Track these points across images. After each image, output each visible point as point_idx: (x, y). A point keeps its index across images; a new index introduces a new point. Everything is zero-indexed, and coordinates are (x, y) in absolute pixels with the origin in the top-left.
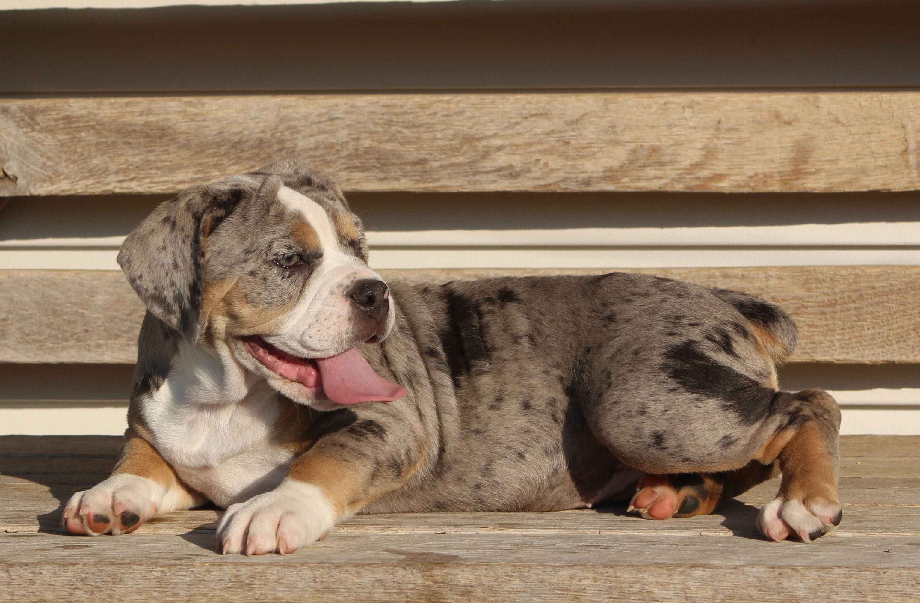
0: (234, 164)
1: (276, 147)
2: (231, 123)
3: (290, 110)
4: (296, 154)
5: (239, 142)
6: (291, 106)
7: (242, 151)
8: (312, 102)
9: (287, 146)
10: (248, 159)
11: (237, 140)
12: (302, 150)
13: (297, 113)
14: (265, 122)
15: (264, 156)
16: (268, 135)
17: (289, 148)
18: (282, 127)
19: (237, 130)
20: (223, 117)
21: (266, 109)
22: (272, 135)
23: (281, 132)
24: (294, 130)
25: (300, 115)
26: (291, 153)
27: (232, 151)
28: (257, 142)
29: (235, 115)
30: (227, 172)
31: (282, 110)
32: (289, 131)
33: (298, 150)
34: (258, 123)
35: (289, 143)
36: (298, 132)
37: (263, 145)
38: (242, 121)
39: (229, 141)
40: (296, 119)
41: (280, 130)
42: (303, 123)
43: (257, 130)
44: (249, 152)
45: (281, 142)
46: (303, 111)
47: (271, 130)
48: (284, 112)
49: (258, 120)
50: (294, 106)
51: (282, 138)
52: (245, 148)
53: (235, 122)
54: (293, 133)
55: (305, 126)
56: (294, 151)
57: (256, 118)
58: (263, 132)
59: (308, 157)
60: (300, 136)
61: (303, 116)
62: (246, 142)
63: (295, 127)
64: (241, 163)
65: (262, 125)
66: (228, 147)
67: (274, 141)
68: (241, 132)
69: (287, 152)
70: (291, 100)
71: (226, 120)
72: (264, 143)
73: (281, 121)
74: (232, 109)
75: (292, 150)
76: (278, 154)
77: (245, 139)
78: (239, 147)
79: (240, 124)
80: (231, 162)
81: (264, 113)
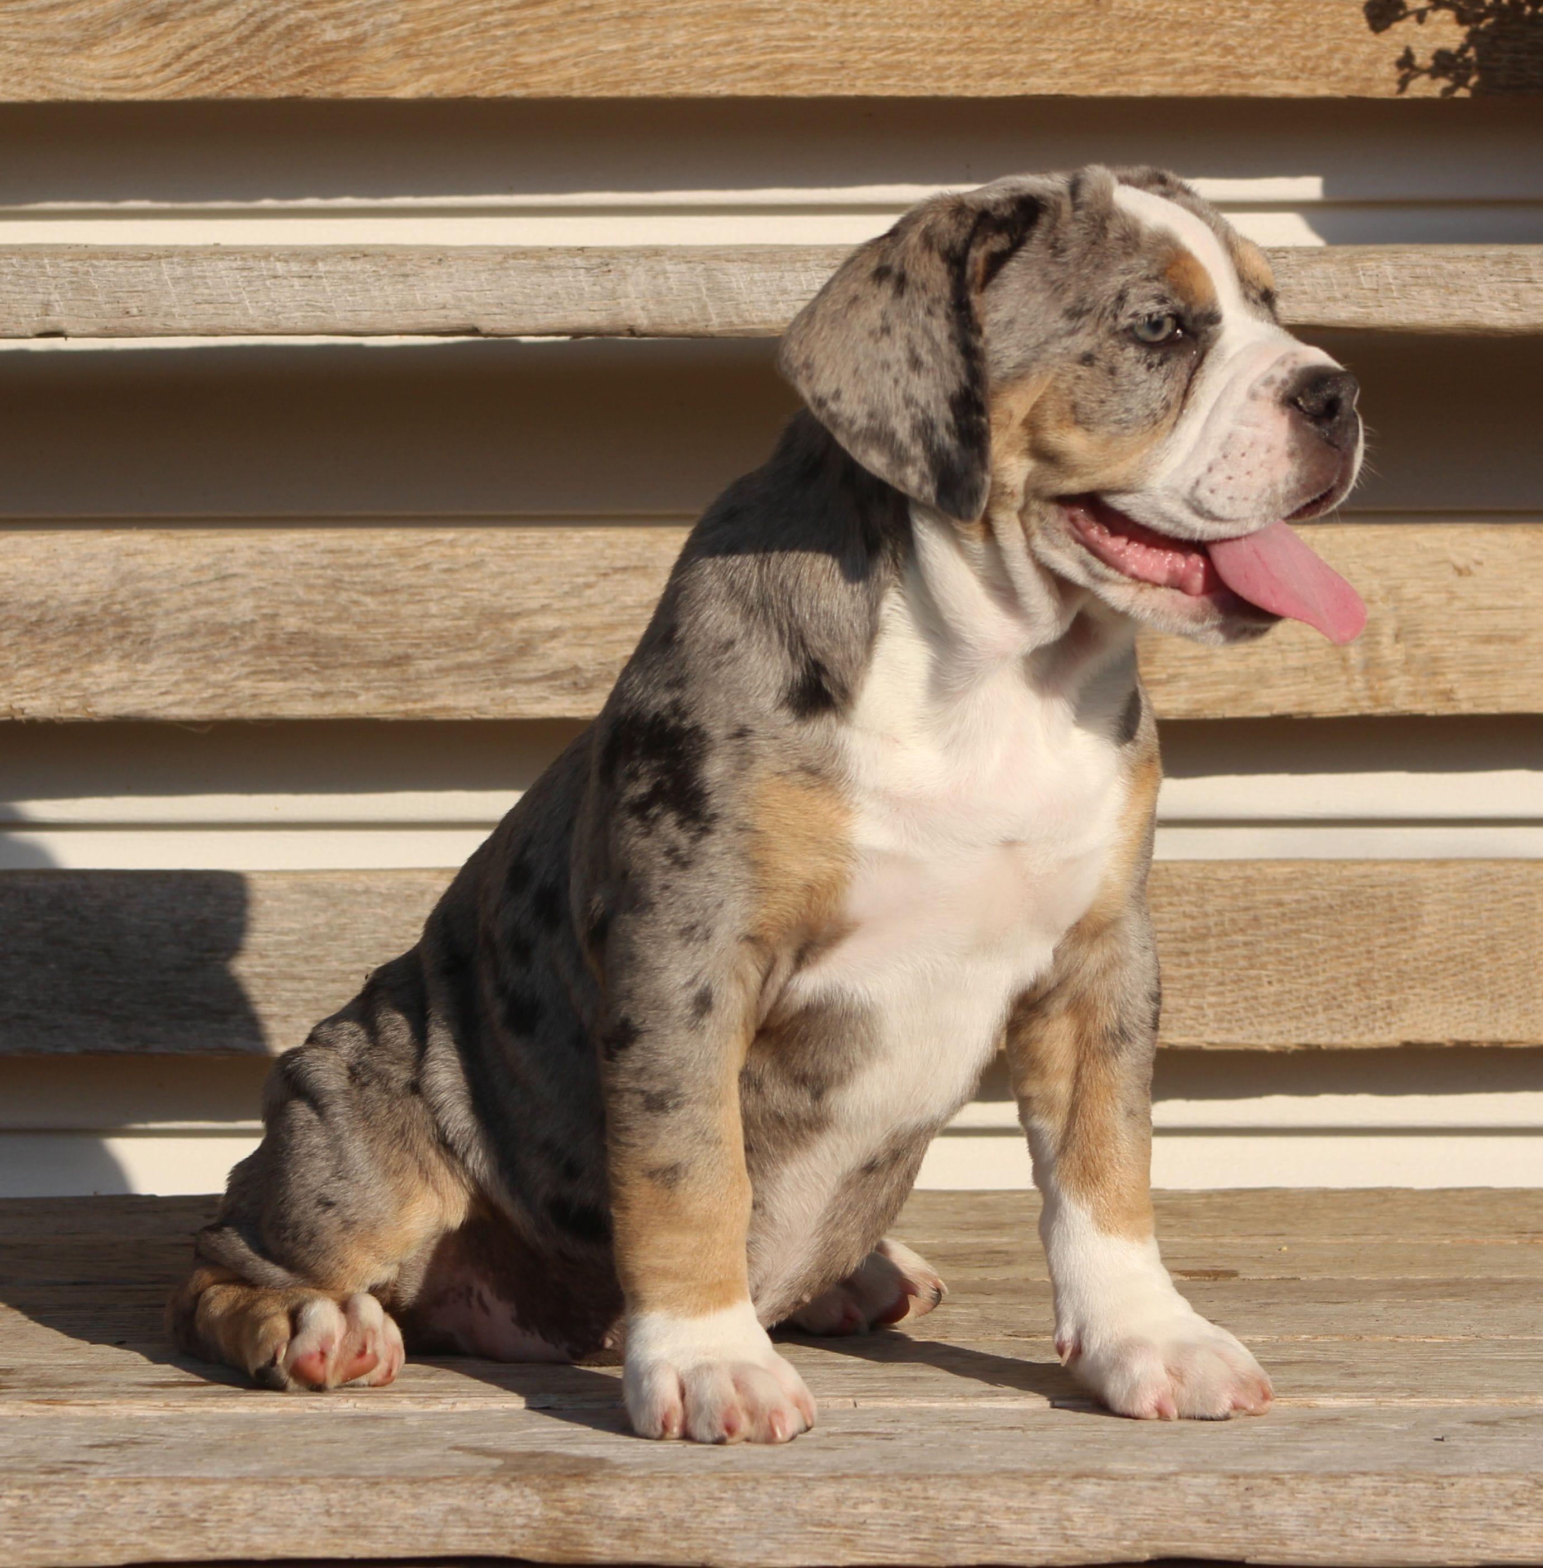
0: (28, 666)
1: (111, 632)
2: (23, 584)
3: (140, 559)
4: (151, 645)
5: (39, 623)
6: (141, 552)
7: (45, 640)
8: (183, 543)
9: (133, 630)
10: (57, 655)
11: (34, 619)
12: (163, 638)
13: (154, 565)
14: (90, 582)
15: (88, 650)
16: (97, 609)
17: (138, 634)
18: (123, 594)
19: (36, 599)
20: (7, 574)
21: (93, 557)
22: (105, 609)
23: (122, 603)
24: (148, 599)
25: (161, 569)
26: (141, 643)
27: (25, 639)
28: (75, 623)
29: (31, 568)
30: (15, 681)
31: (123, 558)
32: (137, 602)
33: (155, 637)
34: (77, 585)
35: (138, 623)
36: (156, 603)
37: (87, 628)
38: (44, 581)
39: (19, 620)
40: (153, 578)
41: (120, 598)
42: (165, 585)
43: (74, 599)
44: (59, 642)
45: (123, 621)
46: (165, 561)
47: (102, 599)
48: (128, 564)
49: (76, 579)
50: (148, 552)
51: (124, 614)
52: (51, 634)
53: (31, 583)
54: (146, 604)
55: (169, 591)
56: (148, 640)
57: (73, 574)
58: (86, 602)
59: (175, 652)
60: (159, 611)
61: (167, 571)
62: (52, 621)
63: (149, 593)
64: (41, 663)
65: (83, 588)
66: (17, 632)
67: (108, 620)
68: (42, 603)
69: (133, 642)
70: (142, 539)
71: (12, 579)
72: (89, 624)
73: (123, 581)
74: (24, 557)
75: (144, 637)
76: (117, 645)
77: (51, 616)
78: (38, 631)
79: (41, 586)
80: (22, 662)
81: (89, 565)
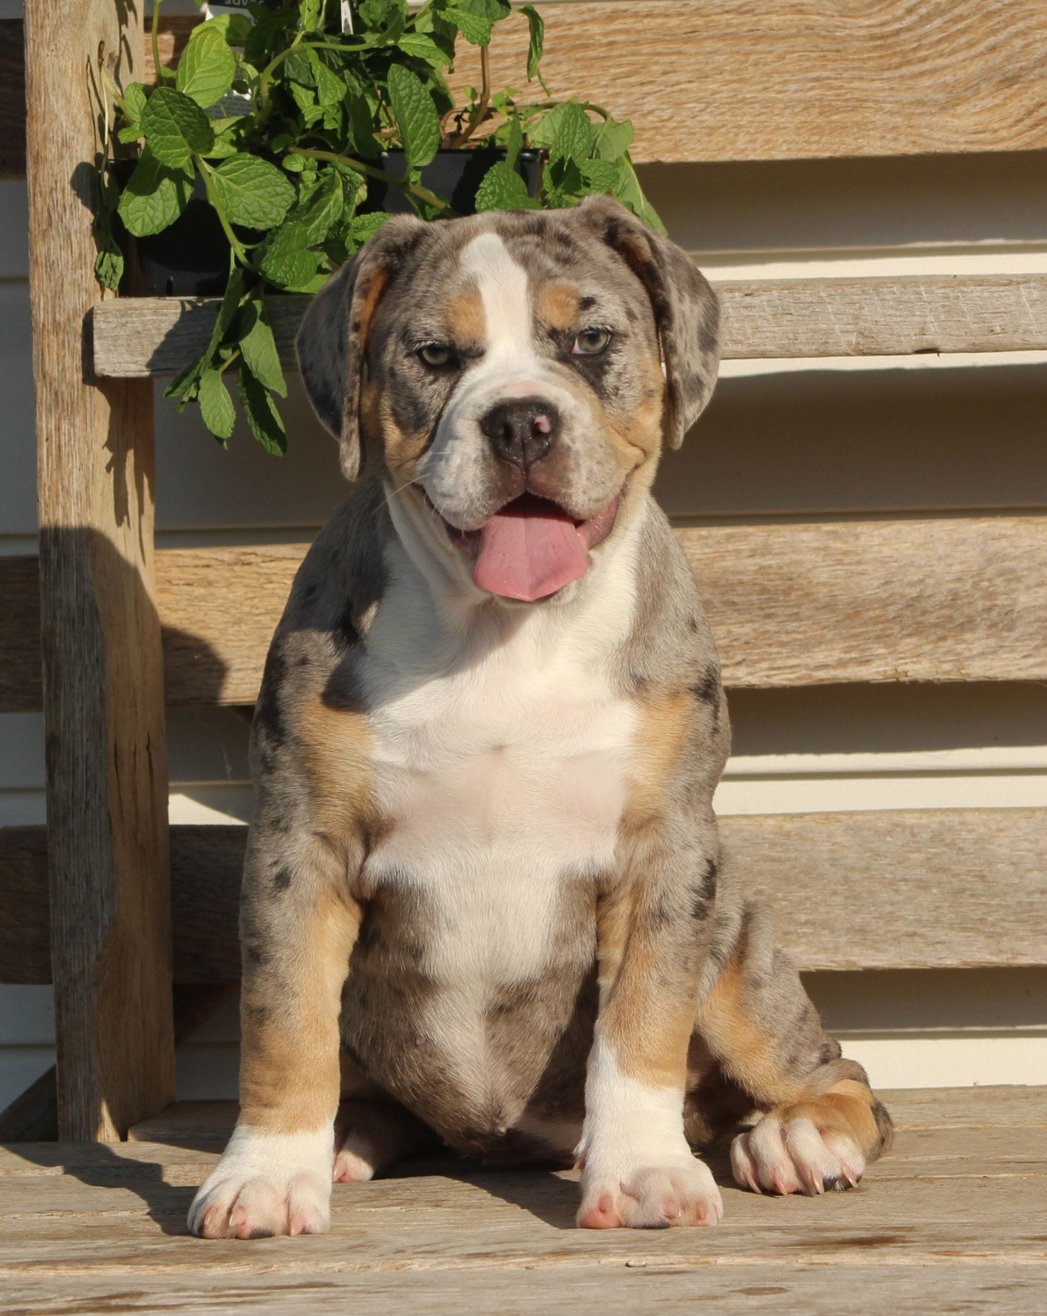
0: (910, 635)
1: (980, 605)
2: (905, 566)
3: (1004, 543)
4: (1015, 615)
5: (918, 599)
6: (1005, 537)
7: (924, 613)
8: (1040, 528)
9: (999, 602)
10: (935, 625)
11: (915, 595)
12: (1025, 609)
13: (1016, 547)
14: (962, 563)
15: (961, 620)
16: (968, 586)
17: (1003, 606)
18: (990, 572)
19: (916, 578)
20: (891, 557)
21: (963, 542)
22: (975, 585)
23: (989, 580)
24: (1011, 577)
25: (1021, 550)
26: (1006, 614)
27: (908, 612)
28: (950, 598)
29: (911, 552)
30: (899, 648)
31: (990, 542)
32: (1002, 579)
33: (1017, 609)
34: (950, 565)
35: (1003, 597)
36: (1018, 579)
37: (960, 602)
38: (923, 562)
39: (902, 596)
40: (1015, 558)
41: (987, 576)
42: (1025, 563)
43: (948, 577)
44: (936, 614)
45: (990, 595)
46: (1025, 543)
47: (972, 577)
48: (994, 547)
49: (949, 561)
50: (1011, 536)
51: (991, 589)
52: (929, 608)
53: (912, 564)
54: (1009, 581)
55: (1029, 569)
56: (1012, 611)
57: (947, 556)
58: (959, 580)
59: (1035, 621)
60: (1021, 586)
61: (1027, 552)
62: (930, 597)
63: (1012, 571)
64: (922, 632)
65: (956, 568)
66: (900, 606)
67: (978, 595)
68: (921, 581)
69: (999, 613)
70: (1005, 525)
71: (895, 562)
72: (961, 599)
73: (990, 561)
74: (905, 542)
75: (1008, 609)
76: (985, 616)
77: (929, 592)
78: (918, 605)
79: (920, 567)
80: (905, 632)
81: (960, 548)
